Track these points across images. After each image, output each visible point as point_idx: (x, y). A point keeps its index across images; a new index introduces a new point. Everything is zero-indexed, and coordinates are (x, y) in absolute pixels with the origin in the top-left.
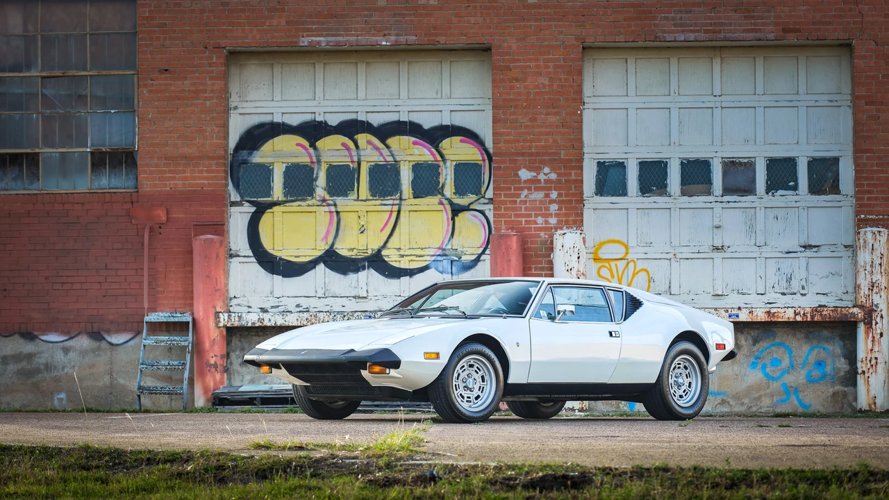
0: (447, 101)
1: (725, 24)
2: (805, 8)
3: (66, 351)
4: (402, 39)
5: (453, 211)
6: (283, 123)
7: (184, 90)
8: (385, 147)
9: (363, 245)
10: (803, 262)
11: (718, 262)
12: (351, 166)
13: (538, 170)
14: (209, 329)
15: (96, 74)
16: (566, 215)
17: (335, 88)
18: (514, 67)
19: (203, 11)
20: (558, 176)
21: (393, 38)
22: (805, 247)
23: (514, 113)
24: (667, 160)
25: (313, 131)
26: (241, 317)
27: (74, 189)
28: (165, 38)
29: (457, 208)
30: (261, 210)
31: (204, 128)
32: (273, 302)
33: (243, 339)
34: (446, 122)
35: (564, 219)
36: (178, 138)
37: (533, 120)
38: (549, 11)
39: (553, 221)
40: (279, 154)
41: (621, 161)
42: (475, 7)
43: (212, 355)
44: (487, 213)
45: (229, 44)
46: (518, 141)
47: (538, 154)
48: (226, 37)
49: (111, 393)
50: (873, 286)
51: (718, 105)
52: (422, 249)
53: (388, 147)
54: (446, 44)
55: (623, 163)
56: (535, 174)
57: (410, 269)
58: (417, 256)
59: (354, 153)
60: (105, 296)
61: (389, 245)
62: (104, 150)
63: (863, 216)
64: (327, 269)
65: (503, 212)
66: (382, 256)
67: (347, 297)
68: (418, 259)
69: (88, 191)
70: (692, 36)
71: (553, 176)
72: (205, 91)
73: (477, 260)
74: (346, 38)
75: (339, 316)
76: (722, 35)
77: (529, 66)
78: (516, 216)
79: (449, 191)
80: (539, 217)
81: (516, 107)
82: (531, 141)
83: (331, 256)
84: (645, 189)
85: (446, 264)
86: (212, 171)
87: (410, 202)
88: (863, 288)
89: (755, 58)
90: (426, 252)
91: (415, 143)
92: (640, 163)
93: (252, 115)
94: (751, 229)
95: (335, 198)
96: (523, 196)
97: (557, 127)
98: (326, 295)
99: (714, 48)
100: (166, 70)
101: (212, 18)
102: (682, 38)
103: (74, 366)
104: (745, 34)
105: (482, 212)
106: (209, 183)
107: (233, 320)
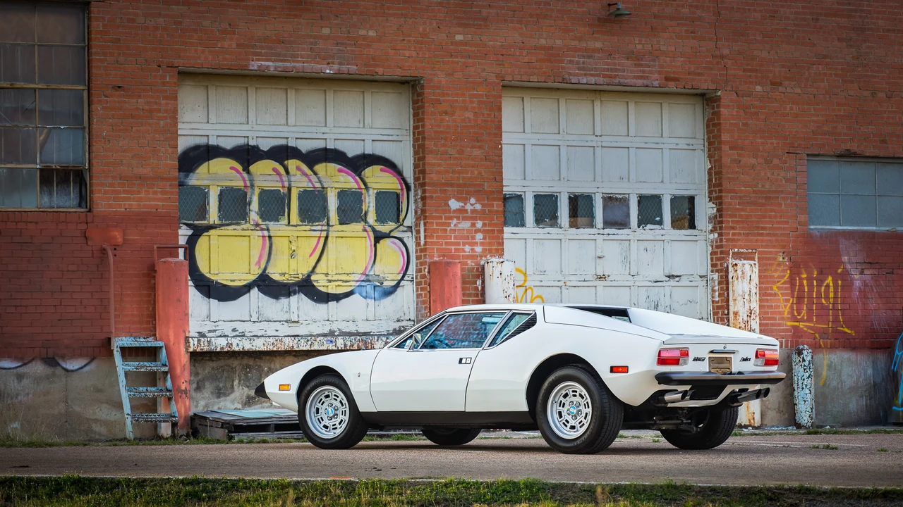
0: (369, 131)
1: (619, 70)
2: (682, 59)
3: (20, 377)
4: (344, 68)
5: (375, 238)
6: (218, 146)
7: (137, 109)
8: (312, 173)
9: (294, 270)
10: (667, 290)
11: (600, 289)
12: (282, 191)
13: (465, 200)
14: (180, 354)
15: (46, 87)
16: (490, 244)
17: (266, 113)
18: (445, 101)
19: (156, 28)
20: (482, 207)
21: (336, 67)
22: (669, 277)
23: (444, 145)
24: (558, 194)
25: (246, 155)
26: (210, 341)
27: (21, 207)
28: (119, 54)
29: (379, 235)
30: (198, 232)
31: (158, 147)
32: (210, 326)
33: (197, 365)
34: (368, 151)
35: (488, 248)
36: (132, 157)
37: (461, 152)
38: (473, 49)
39: (479, 249)
40: (215, 177)
41: (519, 193)
42: (409, 41)
43: (183, 381)
44: (405, 240)
45: (182, 64)
46: (447, 172)
47: (465, 185)
48: (180, 57)
49: (66, 422)
50: (751, 313)
51: (599, 144)
52: (348, 274)
53: (315, 174)
54: (383, 75)
55: (521, 195)
56: (463, 205)
57: (336, 294)
58: (343, 281)
59: (285, 178)
60: (60, 320)
61: (317, 270)
62: (54, 167)
63: (736, 250)
64: (261, 294)
65: (435, 240)
66: (311, 282)
67: (280, 321)
68: (344, 284)
69: (37, 210)
70: (593, 80)
71: (478, 207)
72: (159, 111)
73: (397, 285)
74: (293, 64)
75: (302, 341)
76: (617, 81)
77: (457, 100)
78: (446, 243)
79: (372, 218)
80: (467, 246)
81: (446, 139)
82: (459, 172)
83: (264, 281)
84: (539, 221)
85: (369, 289)
86: (166, 193)
87: (337, 229)
88: (741, 314)
89: (628, 102)
90: (352, 277)
91: (340, 171)
92: (535, 196)
93: (188, 137)
94: (626, 260)
95: (267, 222)
96: (452, 225)
97: (481, 159)
98: (260, 320)
99: (595, 91)
100: (119, 87)
101: (165, 36)
102: (585, 81)
103: (28, 394)
104: (635, 80)
105: (401, 240)
106: (163, 205)
107: (203, 345)
